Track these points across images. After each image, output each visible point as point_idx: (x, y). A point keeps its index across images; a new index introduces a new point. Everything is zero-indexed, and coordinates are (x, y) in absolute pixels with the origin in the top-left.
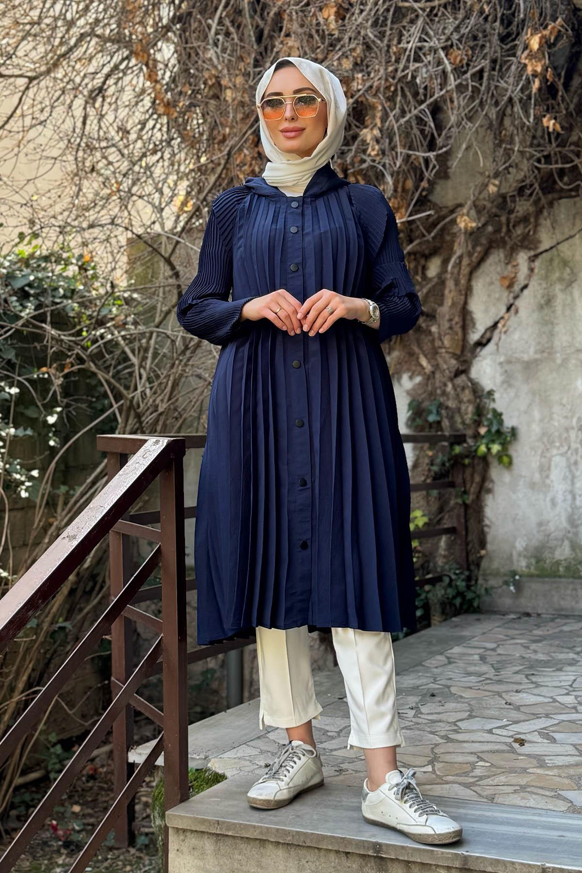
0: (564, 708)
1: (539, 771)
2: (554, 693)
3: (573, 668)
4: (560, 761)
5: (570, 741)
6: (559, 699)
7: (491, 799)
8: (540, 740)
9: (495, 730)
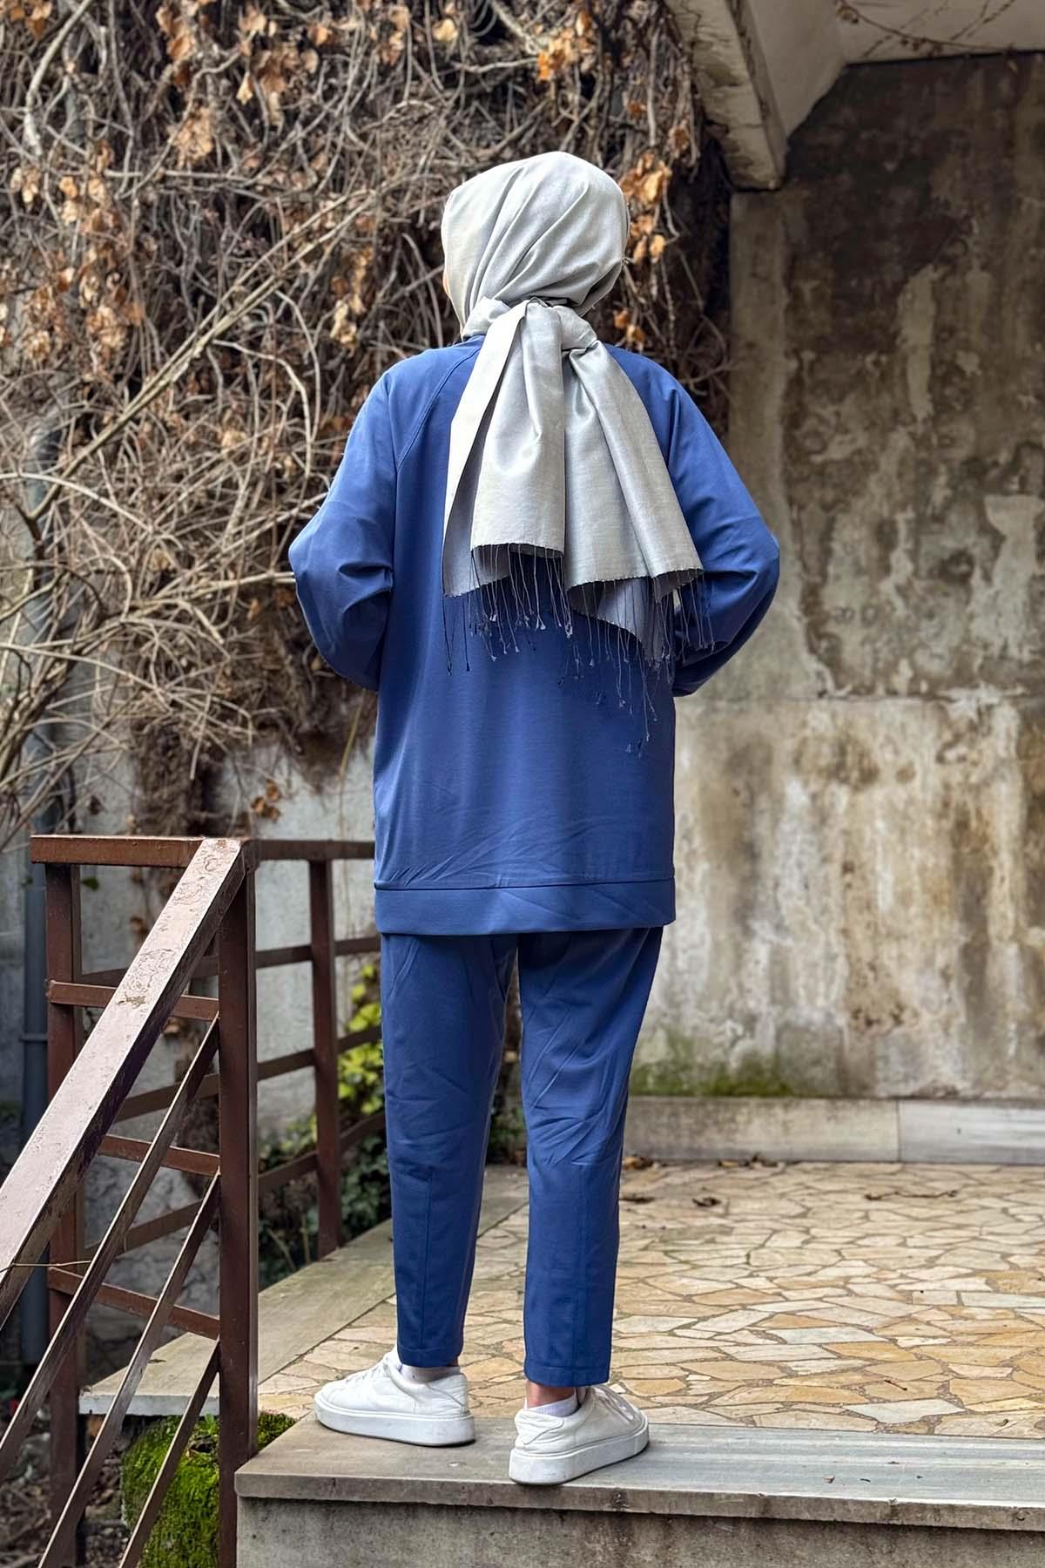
0: (761, 1296)
1: (791, 1382)
2: (730, 1274)
3: (732, 1239)
4: (814, 1367)
5: (805, 1340)
6: (743, 1282)
7: (750, 1421)
8: (760, 1341)
9: (678, 1332)
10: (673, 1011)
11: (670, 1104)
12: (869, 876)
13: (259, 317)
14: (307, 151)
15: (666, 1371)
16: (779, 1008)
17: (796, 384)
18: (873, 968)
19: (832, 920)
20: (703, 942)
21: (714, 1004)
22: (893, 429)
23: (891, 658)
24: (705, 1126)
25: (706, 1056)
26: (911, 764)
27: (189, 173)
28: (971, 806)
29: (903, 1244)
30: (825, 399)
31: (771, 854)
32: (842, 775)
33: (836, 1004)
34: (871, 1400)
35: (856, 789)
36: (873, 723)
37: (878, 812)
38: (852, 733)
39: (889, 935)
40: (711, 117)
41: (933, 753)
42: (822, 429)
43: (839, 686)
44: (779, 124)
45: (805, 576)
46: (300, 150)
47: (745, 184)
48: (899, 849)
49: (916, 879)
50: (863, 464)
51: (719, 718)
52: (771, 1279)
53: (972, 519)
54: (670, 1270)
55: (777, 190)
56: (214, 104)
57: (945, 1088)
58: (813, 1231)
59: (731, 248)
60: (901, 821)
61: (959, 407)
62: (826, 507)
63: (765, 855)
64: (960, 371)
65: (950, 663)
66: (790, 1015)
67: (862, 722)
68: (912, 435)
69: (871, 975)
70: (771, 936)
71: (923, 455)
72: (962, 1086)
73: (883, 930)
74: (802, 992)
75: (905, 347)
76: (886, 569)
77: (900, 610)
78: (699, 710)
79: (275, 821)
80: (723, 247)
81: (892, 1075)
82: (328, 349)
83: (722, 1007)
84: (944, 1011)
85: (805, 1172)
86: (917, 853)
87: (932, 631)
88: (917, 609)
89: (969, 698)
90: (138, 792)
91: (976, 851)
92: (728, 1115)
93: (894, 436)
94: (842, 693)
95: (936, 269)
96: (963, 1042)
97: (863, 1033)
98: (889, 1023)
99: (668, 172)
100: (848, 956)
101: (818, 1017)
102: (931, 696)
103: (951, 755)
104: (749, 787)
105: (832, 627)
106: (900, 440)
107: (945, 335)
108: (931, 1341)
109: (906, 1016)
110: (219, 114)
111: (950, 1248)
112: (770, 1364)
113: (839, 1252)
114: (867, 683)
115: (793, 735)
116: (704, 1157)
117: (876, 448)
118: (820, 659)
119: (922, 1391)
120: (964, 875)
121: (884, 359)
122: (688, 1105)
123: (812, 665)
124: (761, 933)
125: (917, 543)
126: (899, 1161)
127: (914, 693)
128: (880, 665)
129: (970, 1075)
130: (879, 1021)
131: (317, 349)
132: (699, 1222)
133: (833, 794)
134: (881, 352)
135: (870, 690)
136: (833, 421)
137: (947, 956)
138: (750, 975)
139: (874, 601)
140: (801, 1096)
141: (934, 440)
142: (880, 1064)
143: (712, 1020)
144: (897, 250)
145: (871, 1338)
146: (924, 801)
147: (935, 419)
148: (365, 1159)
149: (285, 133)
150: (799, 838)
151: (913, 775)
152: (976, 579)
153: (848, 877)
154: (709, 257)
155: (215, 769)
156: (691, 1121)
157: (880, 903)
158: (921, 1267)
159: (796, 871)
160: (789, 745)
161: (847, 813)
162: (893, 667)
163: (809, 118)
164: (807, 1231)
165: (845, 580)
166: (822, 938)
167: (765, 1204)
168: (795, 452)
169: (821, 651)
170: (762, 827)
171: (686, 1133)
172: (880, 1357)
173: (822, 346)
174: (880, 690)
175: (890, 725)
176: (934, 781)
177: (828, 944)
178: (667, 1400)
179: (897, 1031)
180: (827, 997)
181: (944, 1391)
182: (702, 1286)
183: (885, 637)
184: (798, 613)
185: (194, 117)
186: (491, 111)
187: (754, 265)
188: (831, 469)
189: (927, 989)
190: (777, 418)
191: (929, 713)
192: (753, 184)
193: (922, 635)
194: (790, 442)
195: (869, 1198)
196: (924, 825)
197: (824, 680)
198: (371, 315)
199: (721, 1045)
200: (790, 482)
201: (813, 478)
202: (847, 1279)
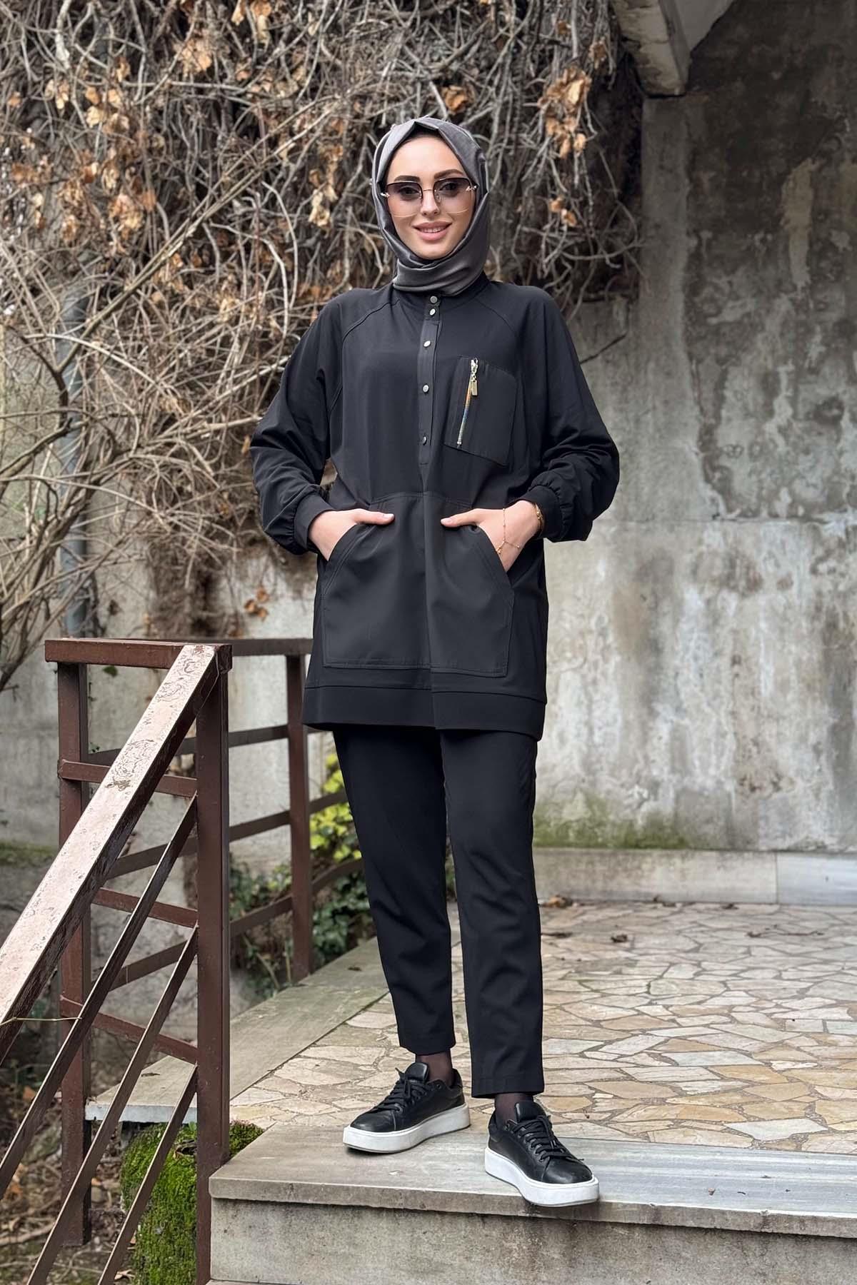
0: (659, 1022)
1: (681, 1101)
2: (633, 1002)
3: (636, 970)
4: (701, 1087)
6: (644, 1009)
7: (646, 1138)
8: (657, 1063)
9: (587, 1054)
10: (591, 778)
11: (588, 854)
12: (754, 668)
13: (249, 204)
14: (289, 65)
15: (576, 1089)
16: (678, 776)
17: (695, 257)
18: (756, 743)
19: (722, 703)
20: (615, 721)
21: (624, 772)
22: (777, 296)
23: (773, 487)
24: (616, 872)
25: (617, 814)
26: (789, 575)
27: (192, 83)
28: (839, 610)
29: (779, 977)
30: (719, 271)
31: (673, 648)
32: (732, 583)
33: (725, 772)
34: (749, 1119)
35: (743, 596)
36: (758, 542)
37: (762, 615)
38: (740, 549)
39: (769, 716)
40: (625, 35)
41: (808, 565)
42: (717, 296)
43: (730, 510)
44: (683, 40)
45: (702, 418)
46: (284, 65)
47: (654, 91)
48: (779, 646)
49: (793, 670)
50: (751, 325)
51: (629, 536)
52: (666, 1007)
53: (841, 372)
54: (583, 997)
55: (681, 96)
56: (212, 26)
57: (816, 843)
58: (704, 964)
59: (643, 144)
60: (781, 621)
61: (833, 278)
62: (720, 361)
63: (667, 650)
64: (833, 246)
65: (823, 492)
66: (686, 781)
67: (749, 541)
68: (792, 300)
69: (754, 750)
70: (672, 717)
71: (803, 317)
72: (829, 841)
73: (765, 713)
74: (697, 763)
75: (787, 227)
76: (770, 413)
77: (782, 447)
78: (613, 529)
79: (263, 620)
80: (635, 146)
81: (770, 832)
82: (305, 229)
83: (631, 774)
84: (814, 781)
85: (699, 912)
86: (793, 648)
87: (809, 464)
88: (795, 446)
89: (838, 521)
90: (152, 594)
91: (842, 647)
92: (636, 863)
93: (777, 301)
94: (733, 516)
95: (813, 163)
96: (831, 805)
97: (748, 797)
98: (770, 789)
99: (589, 80)
100: (735, 734)
101: (710, 783)
102: (806, 518)
103: (823, 568)
104: (654, 593)
105: (724, 461)
106: (783, 304)
107: (821, 217)
108: (801, 1065)
109: (783, 784)
110: (216, 33)
111: (817, 981)
112: (663, 1084)
113: (724, 983)
114: (753, 508)
115: (691, 551)
116: (615, 898)
117: (763, 312)
118: (714, 487)
119: (791, 1110)
120: (833, 667)
121: (769, 237)
122: (602, 855)
123: (708, 492)
124: (664, 714)
125: (796, 391)
126: (777, 903)
127: (792, 516)
128: (764, 492)
129: (837, 833)
130: (760, 788)
131: (296, 231)
132: (609, 955)
133: (724, 600)
134: (766, 233)
135: (755, 514)
136: (727, 289)
137: (817, 734)
138: (654, 749)
139: (759, 440)
140: (696, 849)
141: (811, 305)
142: (762, 823)
143: (622, 786)
144: (781, 146)
145: (748, 1061)
146: (801, 606)
147: (811, 288)
148: (335, 896)
149: (270, 50)
150: (695, 636)
151: (792, 583)
152: (845, 421)
153: (736, 668)
154: (625, 153)
155: (214, 577)
156: (605, 868)
157: (763, 691)
158: (794, 997)
159: (692, 661)
160: (688, 558)
161: (735, 616)
162: (775, 494)
163: (708, 35)
164: (699, 965)
165: (736, 423)
166: (714, 720)
167: (663, 940)
168: (695, 315)
169: (715, 481)
170: (665, 626)
171: (601, 878)
172: (757, 1079)
173: (718, 227)
174: (764, 513)
175: (772, 543)
176: (809, 589)
177: (719, 723)
178: (576, 1116)
179: (776, 796)
180: (718, 767)
181: (810, 1112)
182: (609, 1013)
183: (768, 470)
184: (695, 449)
185: (197, 37)
186: (442, 30)
187: (662, 159)
188: (725, 329)
189: (801, 761)
190: (679, 287)
191: (804, 532)
192: (660, 91)
193: (800, 468)
194: (690, 307)
195: (751, 935)
196: (800, 626)
197: (717, 505)
198: (341, 202)
199: (629, 806)
200: (689, 340)
201: (709, 337)
202: (731, 1008)
